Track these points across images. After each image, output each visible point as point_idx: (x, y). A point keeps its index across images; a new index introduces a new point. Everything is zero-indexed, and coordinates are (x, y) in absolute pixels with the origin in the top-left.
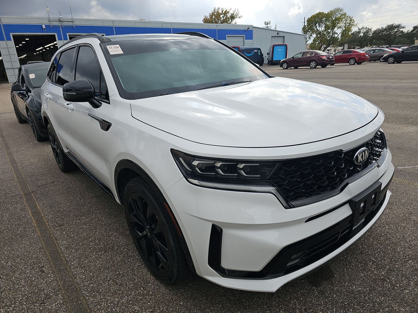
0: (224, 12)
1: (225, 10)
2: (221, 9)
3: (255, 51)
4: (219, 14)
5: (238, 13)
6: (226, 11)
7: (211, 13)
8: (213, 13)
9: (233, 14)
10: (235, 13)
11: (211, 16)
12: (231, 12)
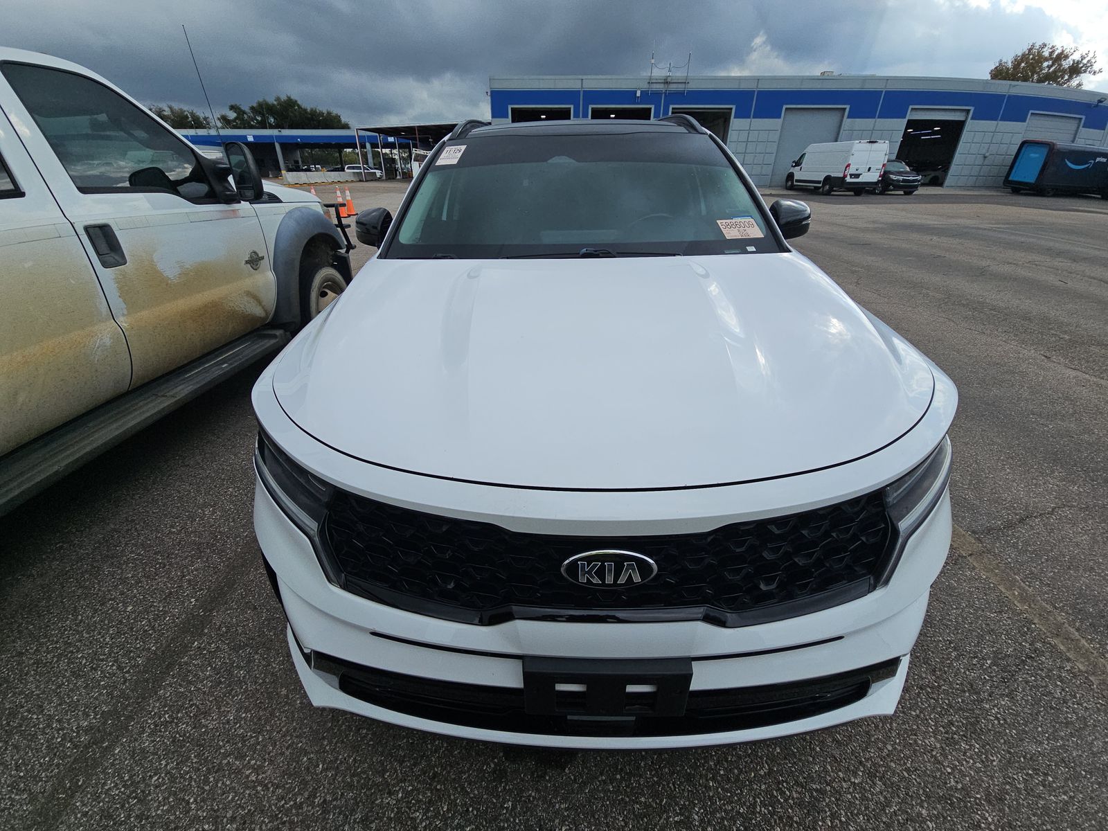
0: (1055, 56)
1: (1059, 51)
2: (1050, 47)
3: (1098, 159)
4: (1040, 59)
5: (1093, 61)
6: (1062, 53)
7: (1020, 54)
8: (1024, 55)
9: (1078, 62)
10: (1085, 61)
11: (1017, 63)
12: (1076, 57)
